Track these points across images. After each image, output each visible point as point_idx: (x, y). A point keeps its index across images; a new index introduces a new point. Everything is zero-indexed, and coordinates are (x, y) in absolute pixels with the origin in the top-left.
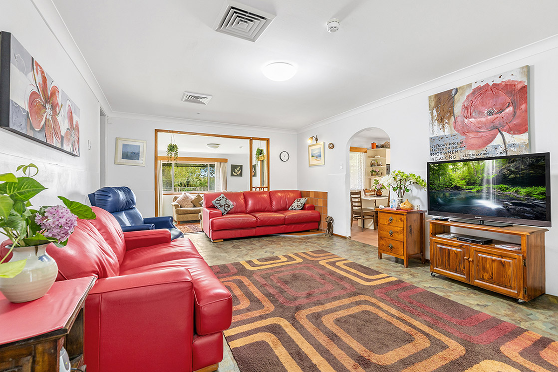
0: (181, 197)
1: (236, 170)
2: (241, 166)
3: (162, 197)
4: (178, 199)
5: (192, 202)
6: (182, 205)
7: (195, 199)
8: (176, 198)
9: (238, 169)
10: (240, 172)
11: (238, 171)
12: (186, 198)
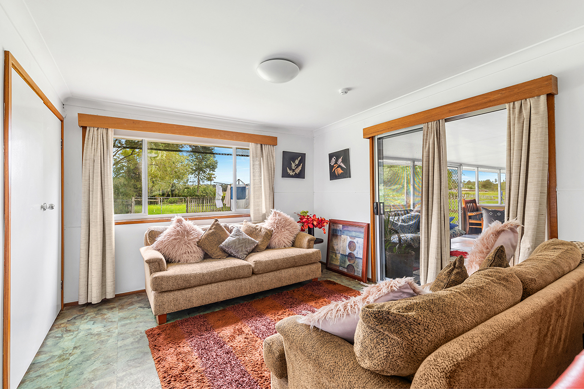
0: (168, 229)
1: (293, 165)
2: (303, 156)
3: (113, 230)
4: (159, 239)
5: (199, 244)
6: (173, 255)
7: (208, 235)
8: (152, 236)
9: (297, 162)
10: (300, 168)
11: (298, 166)
12: (183, 234)
